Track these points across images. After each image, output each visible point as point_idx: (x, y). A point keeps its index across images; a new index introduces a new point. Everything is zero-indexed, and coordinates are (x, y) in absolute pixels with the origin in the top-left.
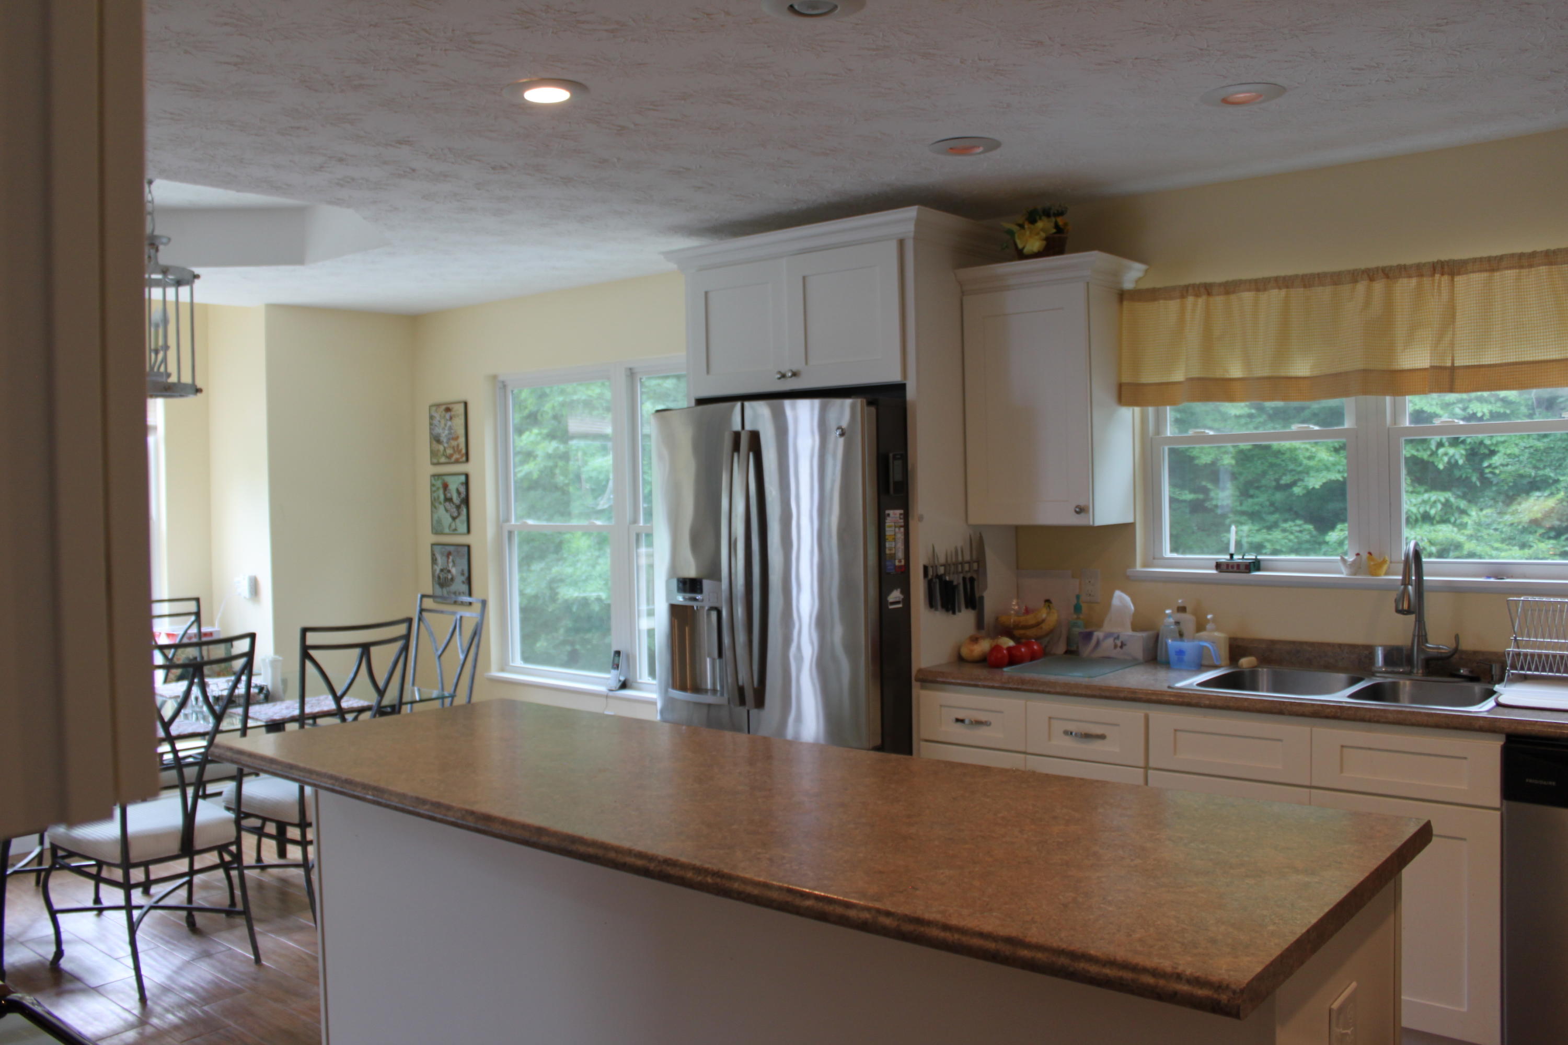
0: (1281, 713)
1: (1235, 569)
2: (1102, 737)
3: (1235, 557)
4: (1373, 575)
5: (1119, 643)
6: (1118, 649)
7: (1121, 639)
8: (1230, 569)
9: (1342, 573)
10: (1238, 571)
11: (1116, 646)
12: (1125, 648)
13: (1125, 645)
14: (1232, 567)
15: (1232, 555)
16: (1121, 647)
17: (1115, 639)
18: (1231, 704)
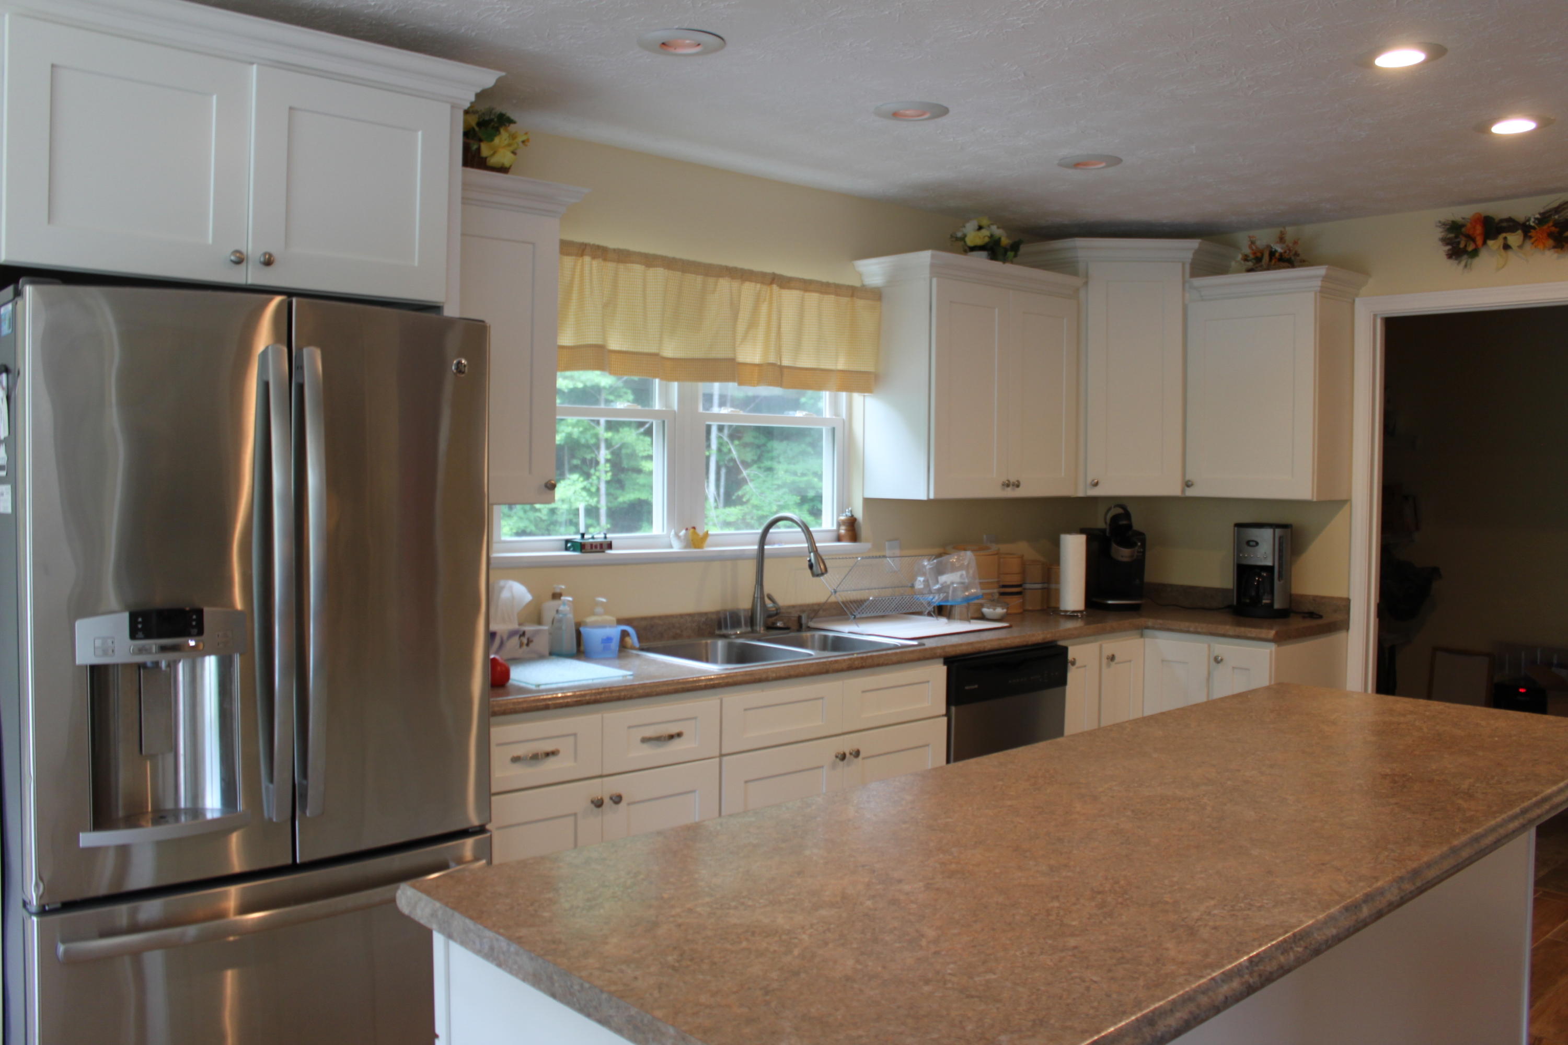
0: (827, 672)
1: (598, 549)
2: (679, 735)
3: (586, 536)
4: (695, 547)
5: (525, 640)
6: (525, 647)
7: (527, 635)
8: (594, 549)
9: (671, 547)
10: (601, 550)
11: (521, 645)
12: (531, 645)
13: (532, 641)
14: (596, 547)
15: (583, 535)
16: (528, 645)
17: (520, 636)
18: (792, 673)
